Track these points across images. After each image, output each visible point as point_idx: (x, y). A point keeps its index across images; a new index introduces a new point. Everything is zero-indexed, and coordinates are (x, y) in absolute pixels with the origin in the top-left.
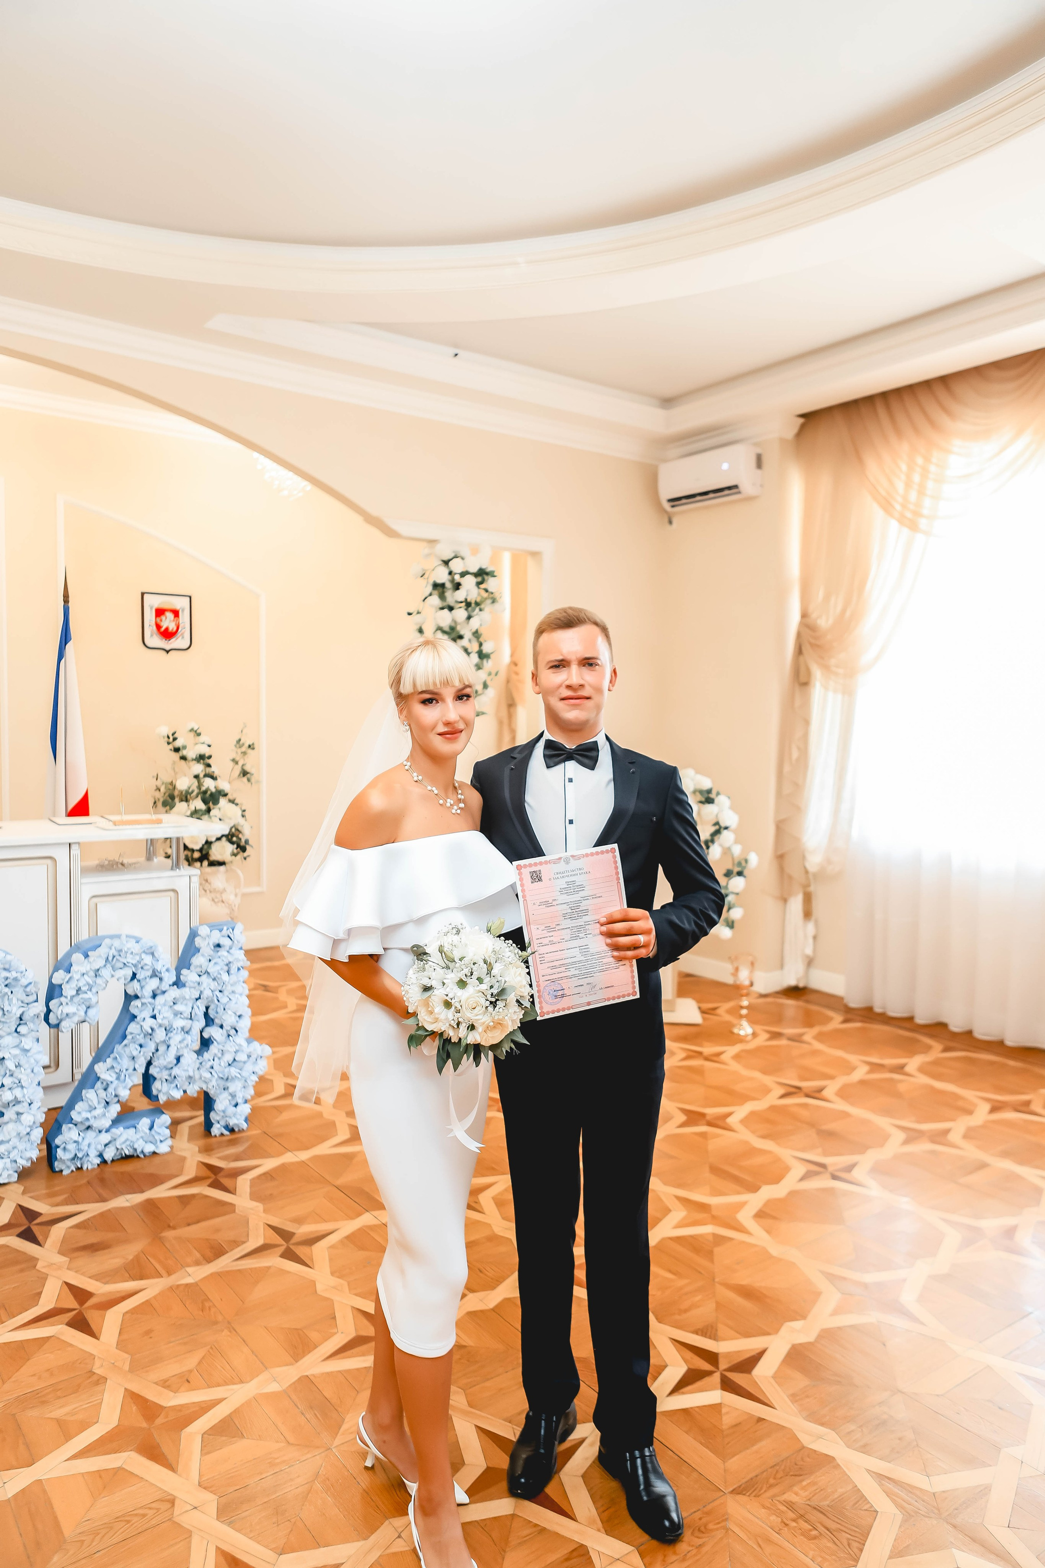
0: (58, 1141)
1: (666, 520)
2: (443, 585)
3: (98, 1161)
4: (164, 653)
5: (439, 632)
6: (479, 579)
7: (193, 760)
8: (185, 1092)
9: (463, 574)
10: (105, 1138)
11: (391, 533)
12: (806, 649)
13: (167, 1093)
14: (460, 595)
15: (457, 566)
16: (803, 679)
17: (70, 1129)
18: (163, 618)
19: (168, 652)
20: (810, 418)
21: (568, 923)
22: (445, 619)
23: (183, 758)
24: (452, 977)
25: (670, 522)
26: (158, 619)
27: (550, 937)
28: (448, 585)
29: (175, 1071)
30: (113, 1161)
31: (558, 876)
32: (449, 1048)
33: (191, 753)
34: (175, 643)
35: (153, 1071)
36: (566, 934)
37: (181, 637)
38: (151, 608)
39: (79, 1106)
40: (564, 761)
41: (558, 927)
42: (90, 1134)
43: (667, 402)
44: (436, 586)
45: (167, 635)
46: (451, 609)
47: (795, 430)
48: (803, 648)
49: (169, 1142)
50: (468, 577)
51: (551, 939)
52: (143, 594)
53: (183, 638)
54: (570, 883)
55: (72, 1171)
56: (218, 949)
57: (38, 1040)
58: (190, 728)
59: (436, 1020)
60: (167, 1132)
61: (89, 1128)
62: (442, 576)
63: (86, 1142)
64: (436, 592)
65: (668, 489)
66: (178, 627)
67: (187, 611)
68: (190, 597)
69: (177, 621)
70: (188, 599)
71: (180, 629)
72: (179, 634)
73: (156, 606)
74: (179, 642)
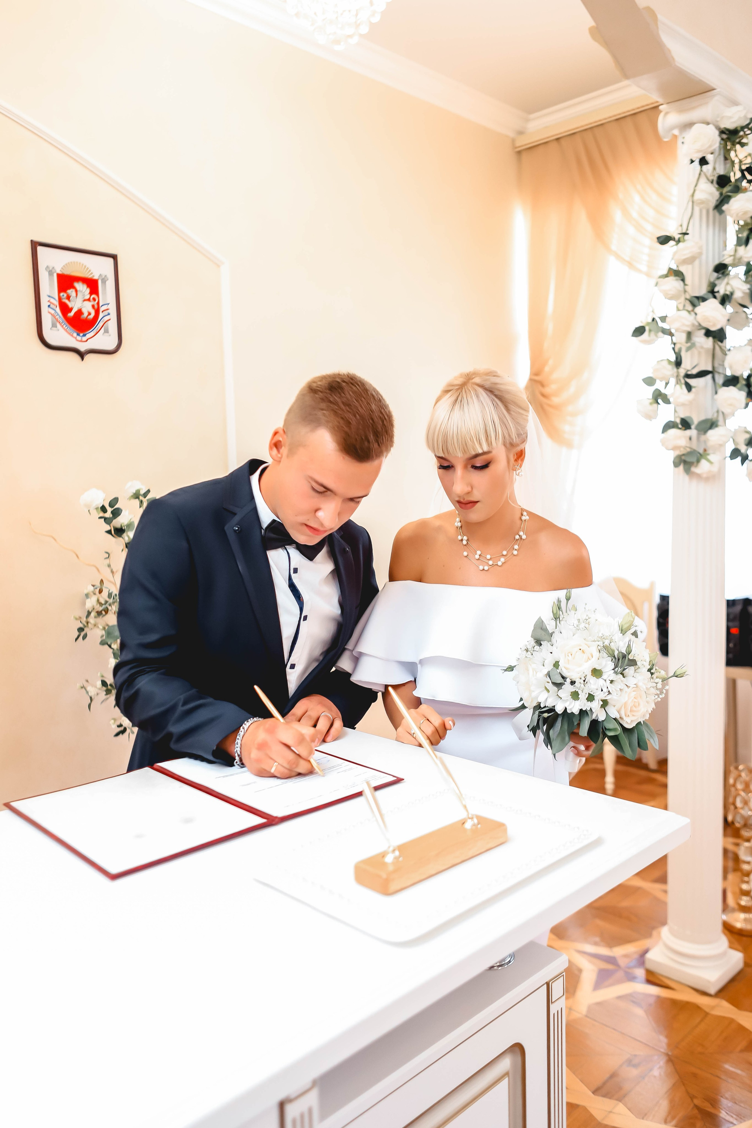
4: (75, 356)
18: (71, 292)
26: (63, 295)
37: (103, 331)
38: (51, 273)
45: (81, 324)
52: (35, 245)
53: (106, 331)
66: (97, 312)
67: (111, 284)
68: (114, 257)
69: (94, 299)
70: (111, 260)
71: (101, 315)
72: (99, 323)
73: (59, 270)
74: (100, 338)
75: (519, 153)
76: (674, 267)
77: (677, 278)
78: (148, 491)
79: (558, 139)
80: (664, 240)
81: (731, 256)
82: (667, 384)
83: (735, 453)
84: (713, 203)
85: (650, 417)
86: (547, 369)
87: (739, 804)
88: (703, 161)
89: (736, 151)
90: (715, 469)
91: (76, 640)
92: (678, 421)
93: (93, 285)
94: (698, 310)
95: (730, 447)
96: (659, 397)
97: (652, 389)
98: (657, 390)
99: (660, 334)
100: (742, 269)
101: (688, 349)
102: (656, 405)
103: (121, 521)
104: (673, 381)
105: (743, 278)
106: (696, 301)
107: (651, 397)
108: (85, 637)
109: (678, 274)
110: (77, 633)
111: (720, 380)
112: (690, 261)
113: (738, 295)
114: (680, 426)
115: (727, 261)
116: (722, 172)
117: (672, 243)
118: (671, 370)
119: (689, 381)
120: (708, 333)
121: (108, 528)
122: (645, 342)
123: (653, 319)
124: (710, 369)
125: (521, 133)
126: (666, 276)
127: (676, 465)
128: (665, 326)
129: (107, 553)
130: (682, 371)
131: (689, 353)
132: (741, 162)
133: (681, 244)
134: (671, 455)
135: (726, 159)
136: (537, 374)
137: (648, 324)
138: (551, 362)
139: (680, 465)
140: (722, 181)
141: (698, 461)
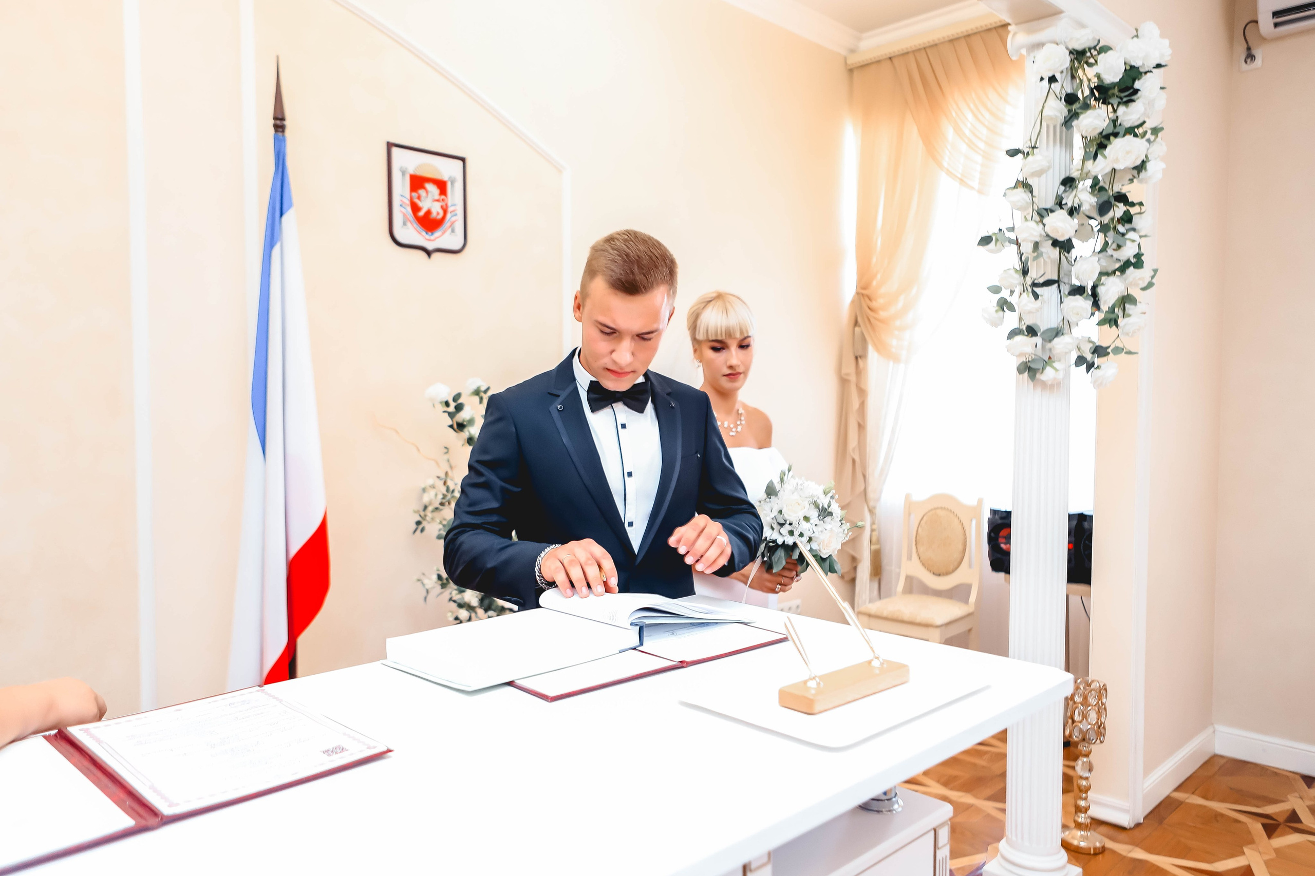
4: (422, 254)
18: (422, 192)
26: (414, 195)
37: (450, 230)
38: (404, 173)
52: (390, 145)
53: (453, 231)
58: (474, 387)
66: (445, 212)
67: (459, 185)
68: (463, 160)
69: (443, 200)
70: (460, 163)
71: (449, 216)
72: (447, 224)
73: (411, 171)
74: (446, 238)
75: (851, 71)
76: (1021, 179)
77: (1025, 189)
78: (488, 389)
79: (890, 58)
80: (1013, 153)
81: (1078, 170)
82: (1012, 292)
83: (1080, 360)
84: (1061, 120)
85: (996, 324)
86: (874, 283)
87: (1077, 718)
88: (1052, 79)
89: (1084, 70)
90: (1060, 375)
91: (415, 532)
92: (1024, 328)
93: (442, 186)
94: (1045, 220)
95: (1074, 356)
96: (1004, 305)
97: (997, 297)
98: (1001, 298)
99: (1007, 243)
100: (1089, 182)
101: (1035, 258)
102: (1002, 312)
103: (463, 416)
104: (1018, 290)
105: (1090, 190)
106: (1043, 213)
107: (995, 305)
108: (423, 530)
109: (1026, 186)
110: (414, 526)
111: (1065, 289)
112: (1039, 173)
113: (1085, 208)
114: (1026, 333)
115: (1075, 174)
116: (1069, 91)
117: (1020, 156)
118: (1018, 278)
119: (1036, 289)
120: (1055, 243)
121: (450, 423)
122: (991, 251)
123: (1000, 230)
124: (1056, 278)
125: (852, 51)
126: (1015, 187)
127: (1021, 370)
128: (1012, 236)
129: (446, 448)
130: (1029, 281)
131: (1035, 262)
132: (1089, 80)
133: (1030, 158)
134: (1014, 363)
135: (1073, 77)
136: (864, 288)
137: (994, 234)
138: (879, 277)
139: (1025, 371)
140: (1070, 99)
141: (1043, 369)
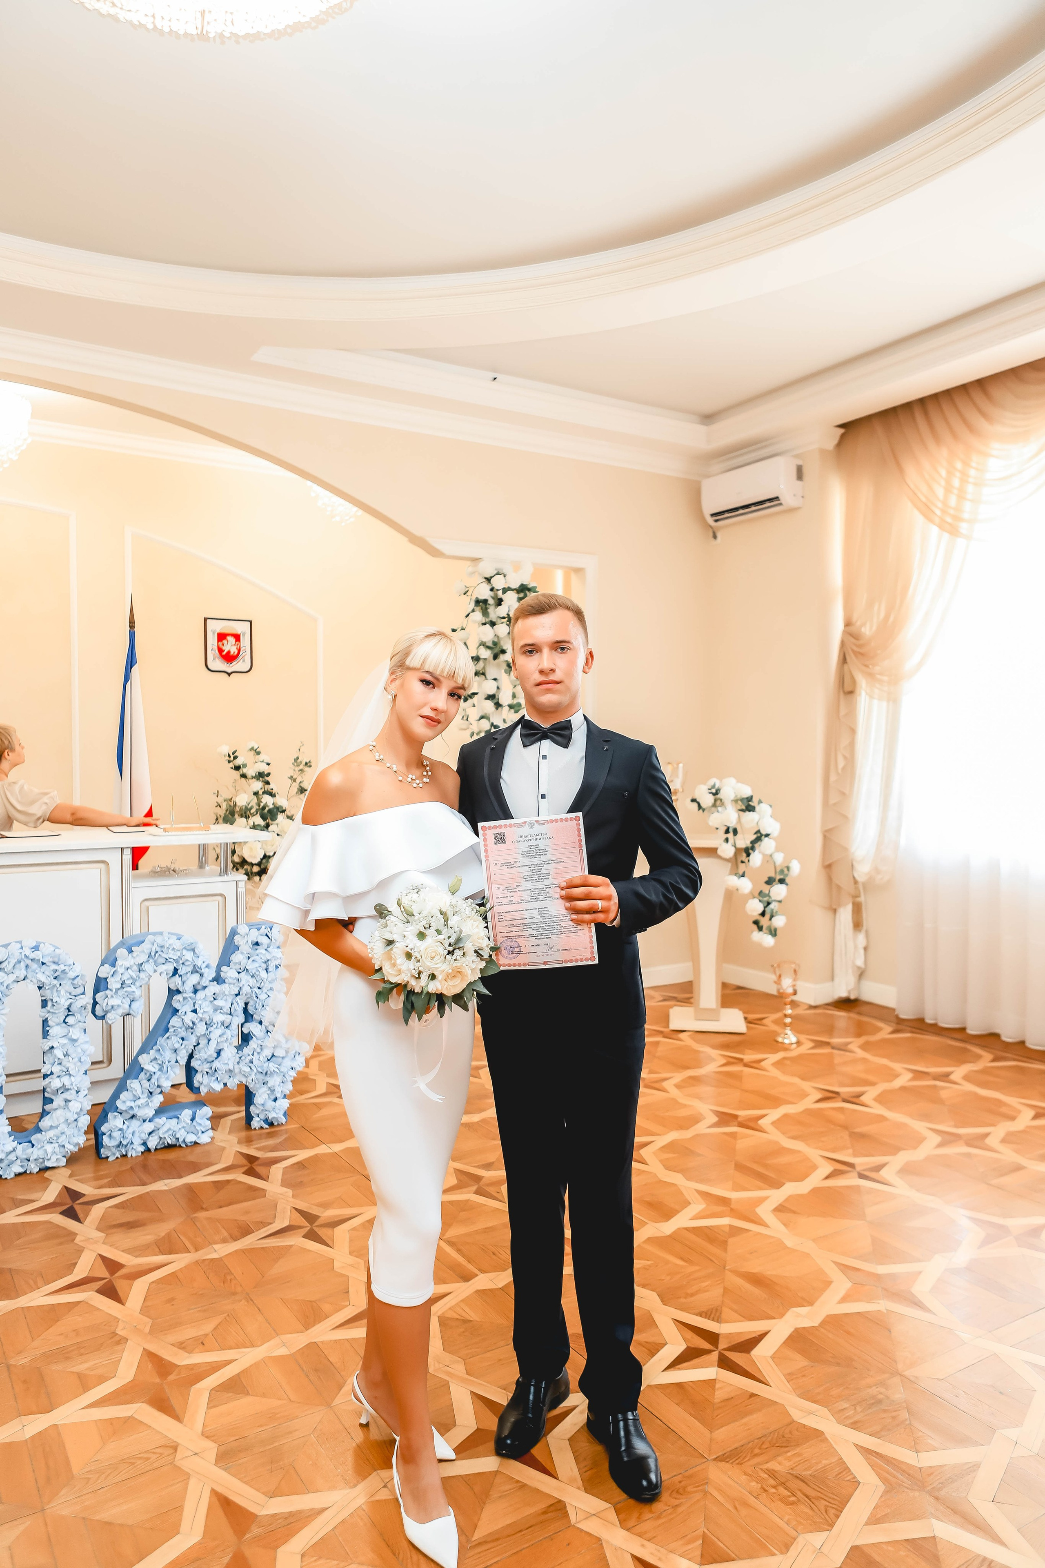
0: (104, 1128)
1: (711, 534)
2: (485, 601)
3: (142, 1149)
4: (226, 675)
5: (482, 647)
6: (522, 595)
7: (253, 778)
8: (225, 1085)
9: (505, 590)
10: (149, 1127)
11: (435, 552)
12: (851, 657)
13: (208, 1085)
14: (502, 611)
15: (499, 583)
16: (848, 688)
17: (115, 1117)
18: (225, 642)
19: (229, 674)
20: (850, 428)
21: (529, 885)
22: (488, 635)
23: (244, 776)
24: (412, 930)
25: (715, 537)
26: (220, 643)
27: (510, 897)
28: (491, 601)
29: (216, 1064)
30: (156, 1149)
31: (521, 839)
32: (413, 998)
33: (250, 771)
34: (236, 666)
35: (194, 1063)
36: (527, 896)
37: (242, 660)
38: (214, 633)
39: (124, 1096)
40: (540, 739)
41: (518, 889)
42: (135, 1123)
43: (708, 418)
44: (478, 602)
45: (229, 658)
46: (493, 624)
47: (836, 441)
48: (847, 657)
49: (211, 1133)
50: (509, 592)
51: (512, 899)
52: (206, 619)
53: (244, 661)
54: (533, 847)
55: (117, 1158)
56: (257, 947)
57: (85, 1031)
58: (250, 747)
59: (400, 972)
60: (208, 1124)
61: (133, 1117)
62: (484, 592)
63: (130, 1130)
64: (478, 609)
65: (710, 505)
66: (239, 651)
67: (248, 636)
68: (251, 622)
69: (238, 645)
70: (249, 623)
71: (241, 653)
72: (240, 657)
73: (218, 630)
74: (241, 665)
93: (237, 637)
